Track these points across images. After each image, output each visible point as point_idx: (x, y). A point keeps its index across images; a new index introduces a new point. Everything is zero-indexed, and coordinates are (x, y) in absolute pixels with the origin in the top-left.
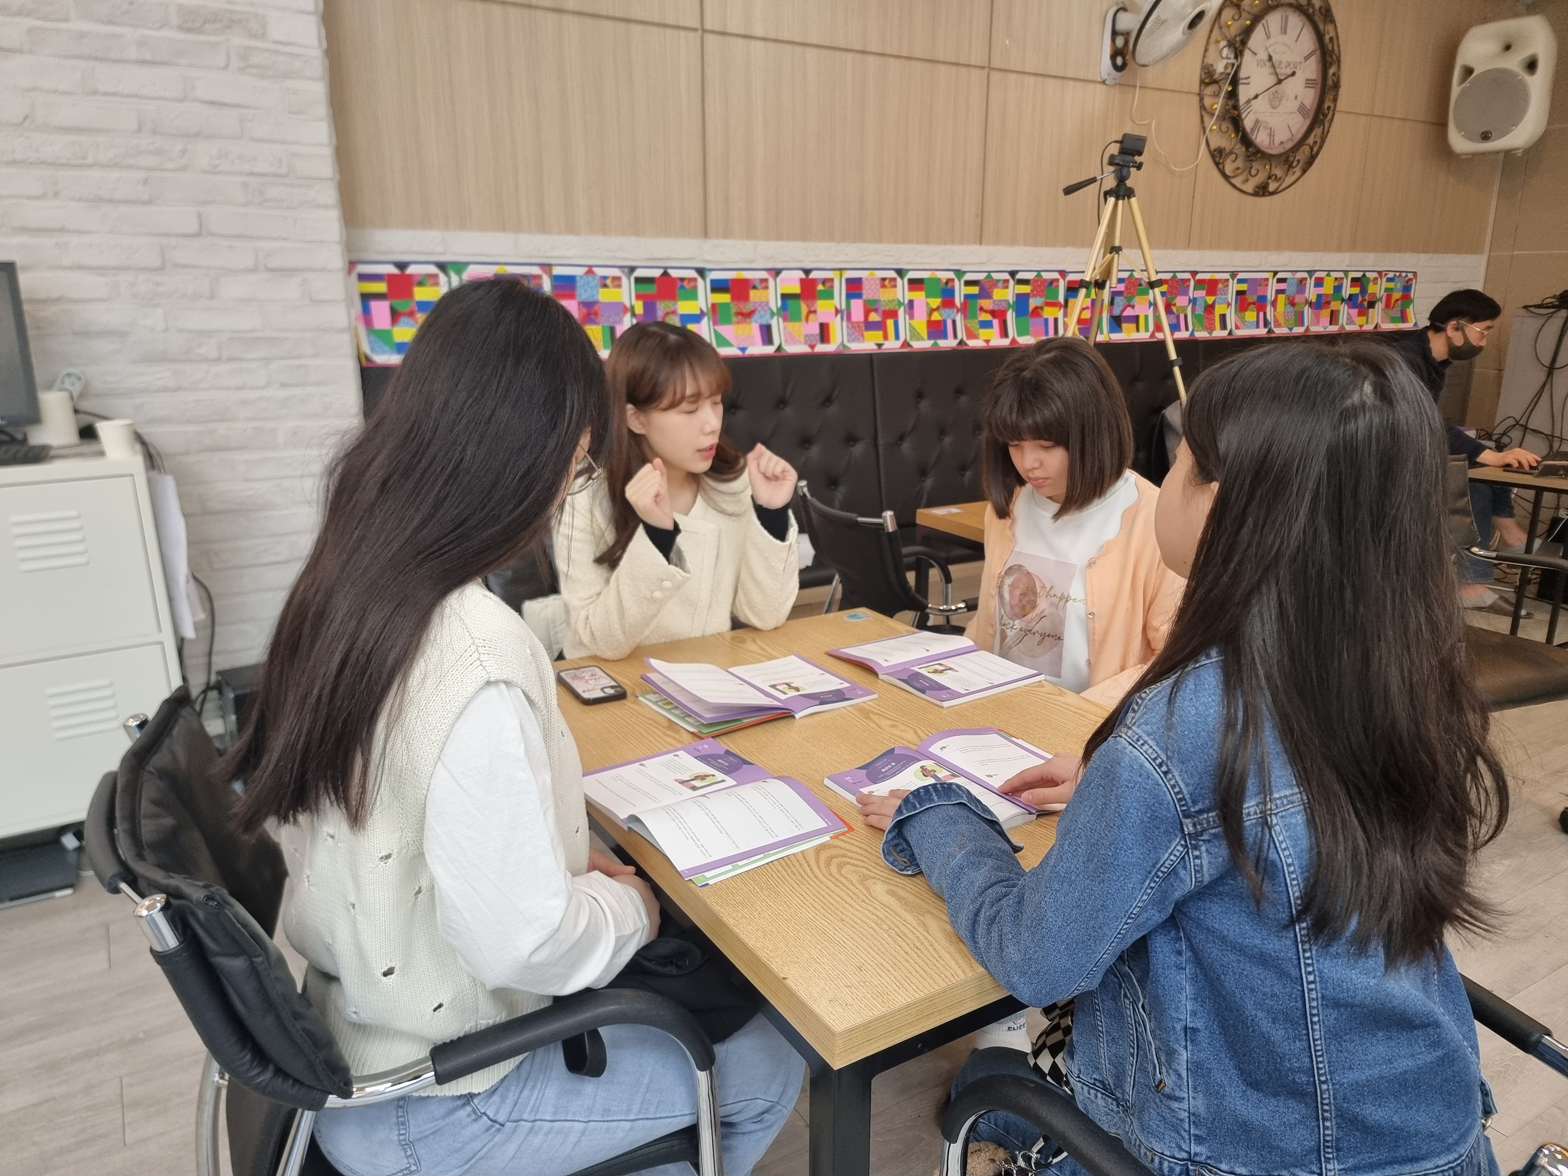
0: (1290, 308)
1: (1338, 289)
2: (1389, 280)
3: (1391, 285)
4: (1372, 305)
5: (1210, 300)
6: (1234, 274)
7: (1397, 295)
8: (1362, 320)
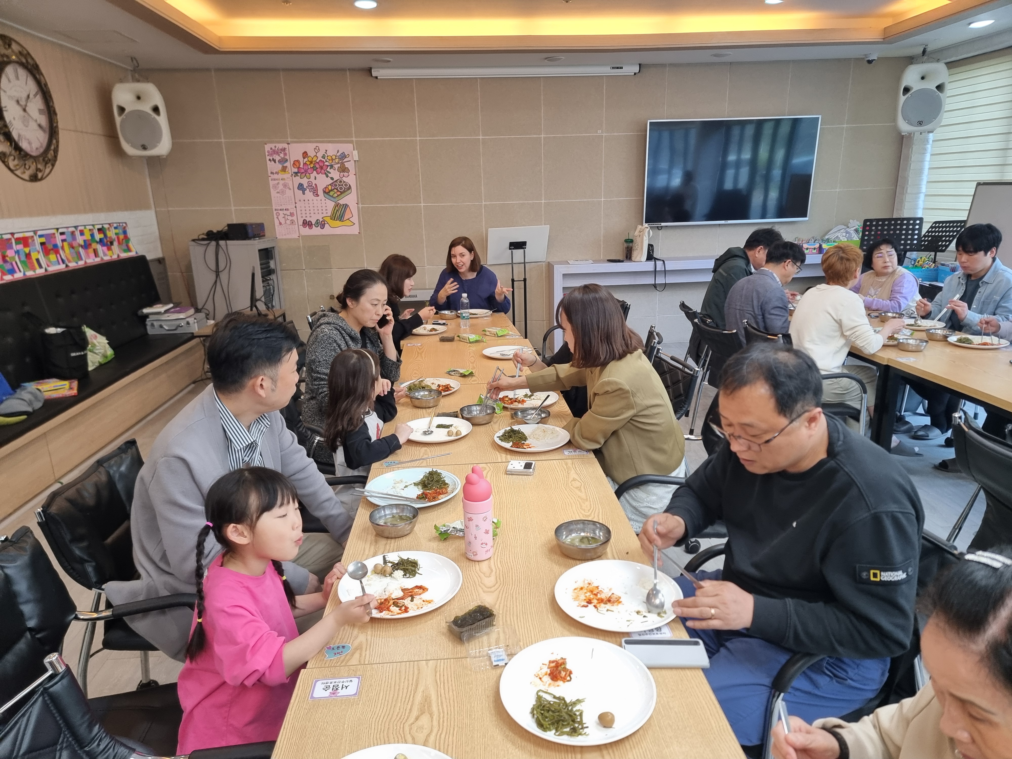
0: (72, 250)
1: (92, 235)
2: (115, 228)
3: (117, 231)
4: (112, 243)
5: (27, 250)
6: (35, 232)
7: (122, 237)
8: (109, 253)
